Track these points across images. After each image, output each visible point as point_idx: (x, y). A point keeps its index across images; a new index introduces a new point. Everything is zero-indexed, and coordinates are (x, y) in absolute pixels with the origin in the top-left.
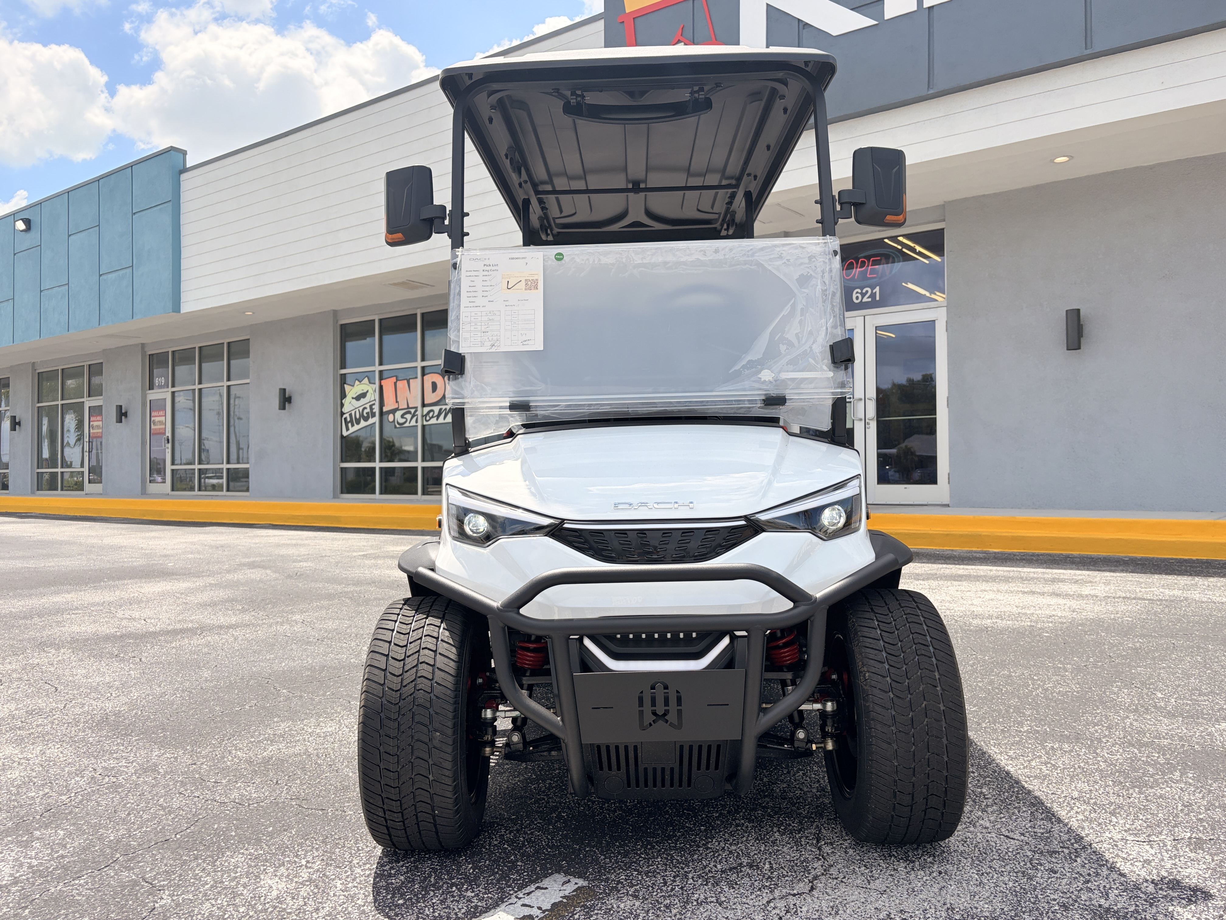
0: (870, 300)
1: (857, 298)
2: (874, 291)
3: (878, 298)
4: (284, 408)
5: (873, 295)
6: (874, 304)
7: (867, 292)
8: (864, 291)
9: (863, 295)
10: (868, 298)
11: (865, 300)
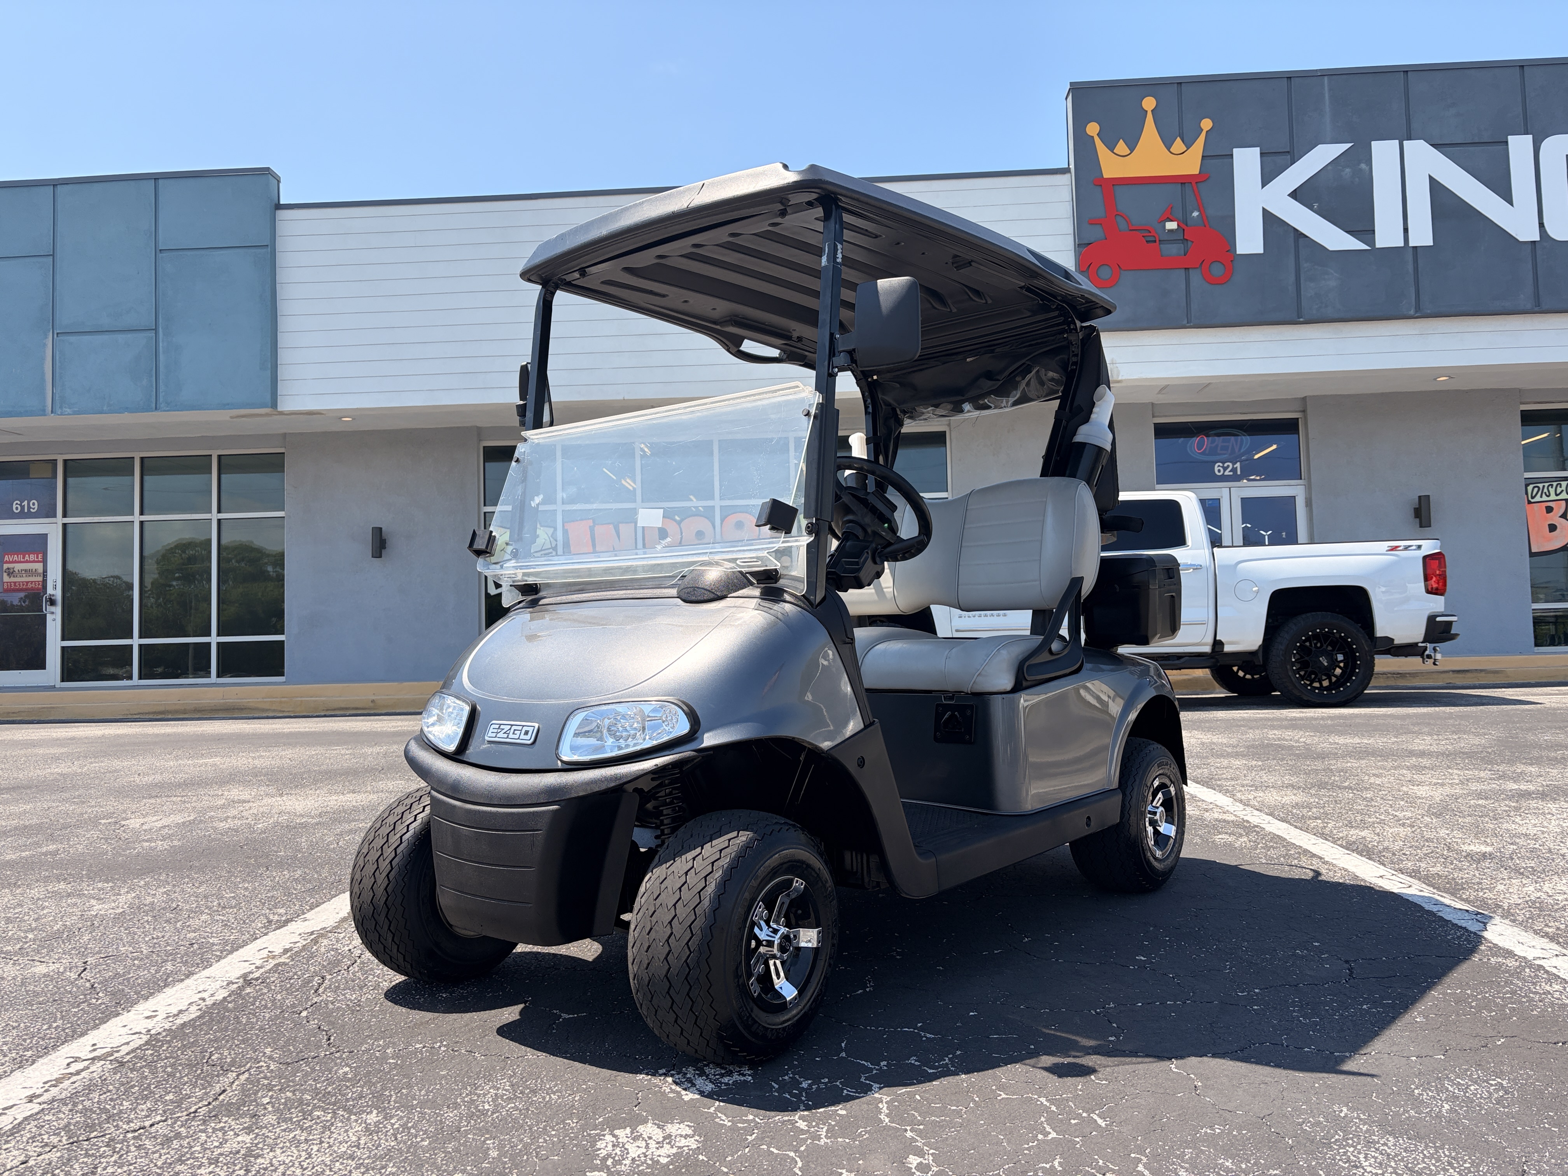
0: (1231, 473)
1: (1219, 471)
2: (1235, 466)
3: (1239, 473)
4: (380, 557)
5: (1234, 470)
6: (1235, 478)
7: (1228, 466)
8: (1226, 465)
9: (1225, 469)
10: (1230, 472)
11: (1227, 473)
